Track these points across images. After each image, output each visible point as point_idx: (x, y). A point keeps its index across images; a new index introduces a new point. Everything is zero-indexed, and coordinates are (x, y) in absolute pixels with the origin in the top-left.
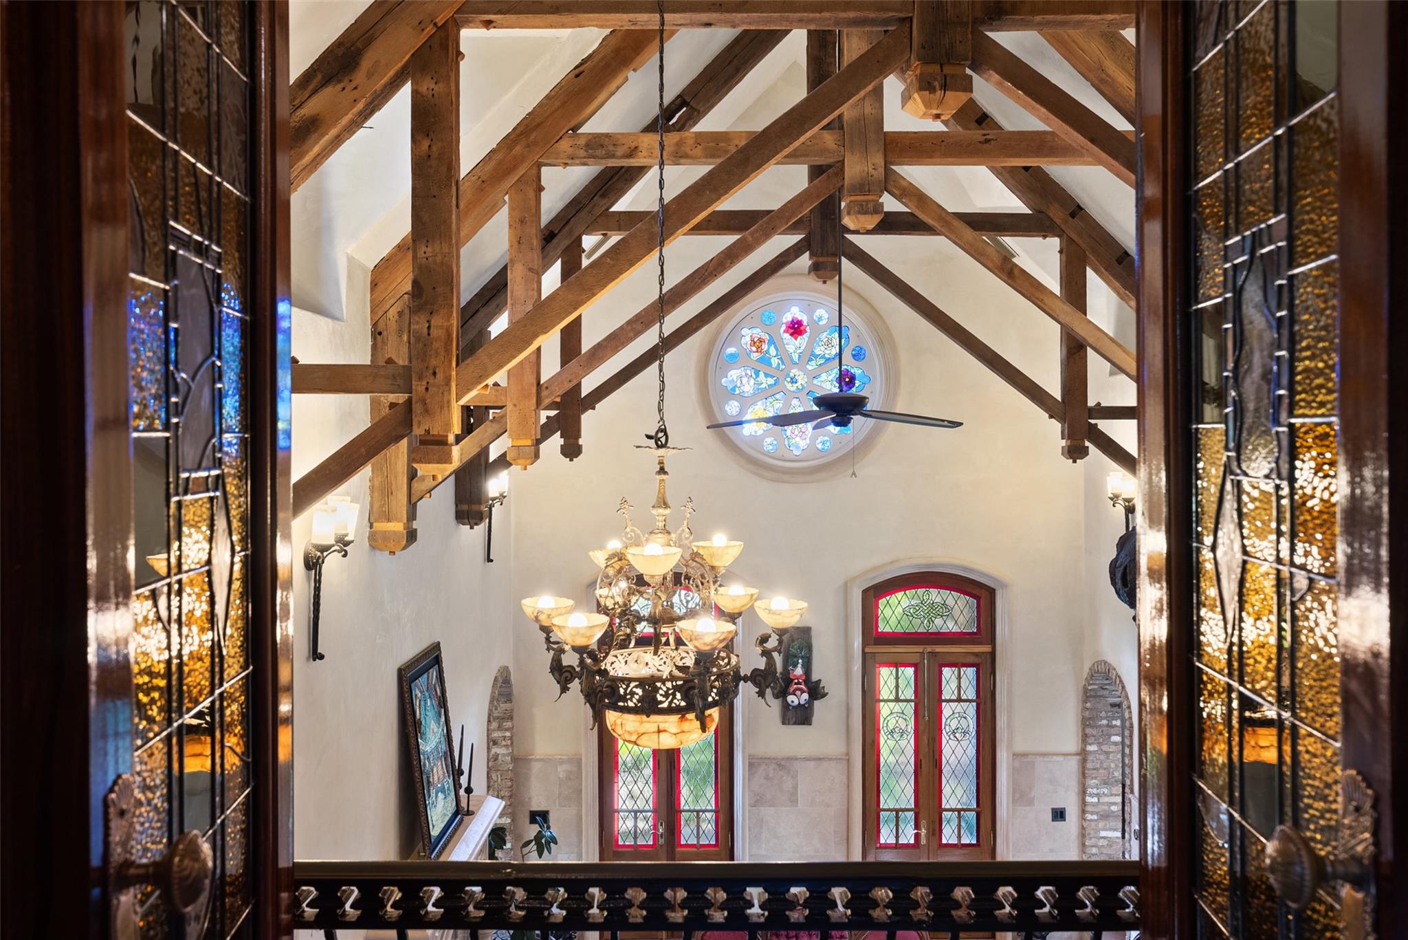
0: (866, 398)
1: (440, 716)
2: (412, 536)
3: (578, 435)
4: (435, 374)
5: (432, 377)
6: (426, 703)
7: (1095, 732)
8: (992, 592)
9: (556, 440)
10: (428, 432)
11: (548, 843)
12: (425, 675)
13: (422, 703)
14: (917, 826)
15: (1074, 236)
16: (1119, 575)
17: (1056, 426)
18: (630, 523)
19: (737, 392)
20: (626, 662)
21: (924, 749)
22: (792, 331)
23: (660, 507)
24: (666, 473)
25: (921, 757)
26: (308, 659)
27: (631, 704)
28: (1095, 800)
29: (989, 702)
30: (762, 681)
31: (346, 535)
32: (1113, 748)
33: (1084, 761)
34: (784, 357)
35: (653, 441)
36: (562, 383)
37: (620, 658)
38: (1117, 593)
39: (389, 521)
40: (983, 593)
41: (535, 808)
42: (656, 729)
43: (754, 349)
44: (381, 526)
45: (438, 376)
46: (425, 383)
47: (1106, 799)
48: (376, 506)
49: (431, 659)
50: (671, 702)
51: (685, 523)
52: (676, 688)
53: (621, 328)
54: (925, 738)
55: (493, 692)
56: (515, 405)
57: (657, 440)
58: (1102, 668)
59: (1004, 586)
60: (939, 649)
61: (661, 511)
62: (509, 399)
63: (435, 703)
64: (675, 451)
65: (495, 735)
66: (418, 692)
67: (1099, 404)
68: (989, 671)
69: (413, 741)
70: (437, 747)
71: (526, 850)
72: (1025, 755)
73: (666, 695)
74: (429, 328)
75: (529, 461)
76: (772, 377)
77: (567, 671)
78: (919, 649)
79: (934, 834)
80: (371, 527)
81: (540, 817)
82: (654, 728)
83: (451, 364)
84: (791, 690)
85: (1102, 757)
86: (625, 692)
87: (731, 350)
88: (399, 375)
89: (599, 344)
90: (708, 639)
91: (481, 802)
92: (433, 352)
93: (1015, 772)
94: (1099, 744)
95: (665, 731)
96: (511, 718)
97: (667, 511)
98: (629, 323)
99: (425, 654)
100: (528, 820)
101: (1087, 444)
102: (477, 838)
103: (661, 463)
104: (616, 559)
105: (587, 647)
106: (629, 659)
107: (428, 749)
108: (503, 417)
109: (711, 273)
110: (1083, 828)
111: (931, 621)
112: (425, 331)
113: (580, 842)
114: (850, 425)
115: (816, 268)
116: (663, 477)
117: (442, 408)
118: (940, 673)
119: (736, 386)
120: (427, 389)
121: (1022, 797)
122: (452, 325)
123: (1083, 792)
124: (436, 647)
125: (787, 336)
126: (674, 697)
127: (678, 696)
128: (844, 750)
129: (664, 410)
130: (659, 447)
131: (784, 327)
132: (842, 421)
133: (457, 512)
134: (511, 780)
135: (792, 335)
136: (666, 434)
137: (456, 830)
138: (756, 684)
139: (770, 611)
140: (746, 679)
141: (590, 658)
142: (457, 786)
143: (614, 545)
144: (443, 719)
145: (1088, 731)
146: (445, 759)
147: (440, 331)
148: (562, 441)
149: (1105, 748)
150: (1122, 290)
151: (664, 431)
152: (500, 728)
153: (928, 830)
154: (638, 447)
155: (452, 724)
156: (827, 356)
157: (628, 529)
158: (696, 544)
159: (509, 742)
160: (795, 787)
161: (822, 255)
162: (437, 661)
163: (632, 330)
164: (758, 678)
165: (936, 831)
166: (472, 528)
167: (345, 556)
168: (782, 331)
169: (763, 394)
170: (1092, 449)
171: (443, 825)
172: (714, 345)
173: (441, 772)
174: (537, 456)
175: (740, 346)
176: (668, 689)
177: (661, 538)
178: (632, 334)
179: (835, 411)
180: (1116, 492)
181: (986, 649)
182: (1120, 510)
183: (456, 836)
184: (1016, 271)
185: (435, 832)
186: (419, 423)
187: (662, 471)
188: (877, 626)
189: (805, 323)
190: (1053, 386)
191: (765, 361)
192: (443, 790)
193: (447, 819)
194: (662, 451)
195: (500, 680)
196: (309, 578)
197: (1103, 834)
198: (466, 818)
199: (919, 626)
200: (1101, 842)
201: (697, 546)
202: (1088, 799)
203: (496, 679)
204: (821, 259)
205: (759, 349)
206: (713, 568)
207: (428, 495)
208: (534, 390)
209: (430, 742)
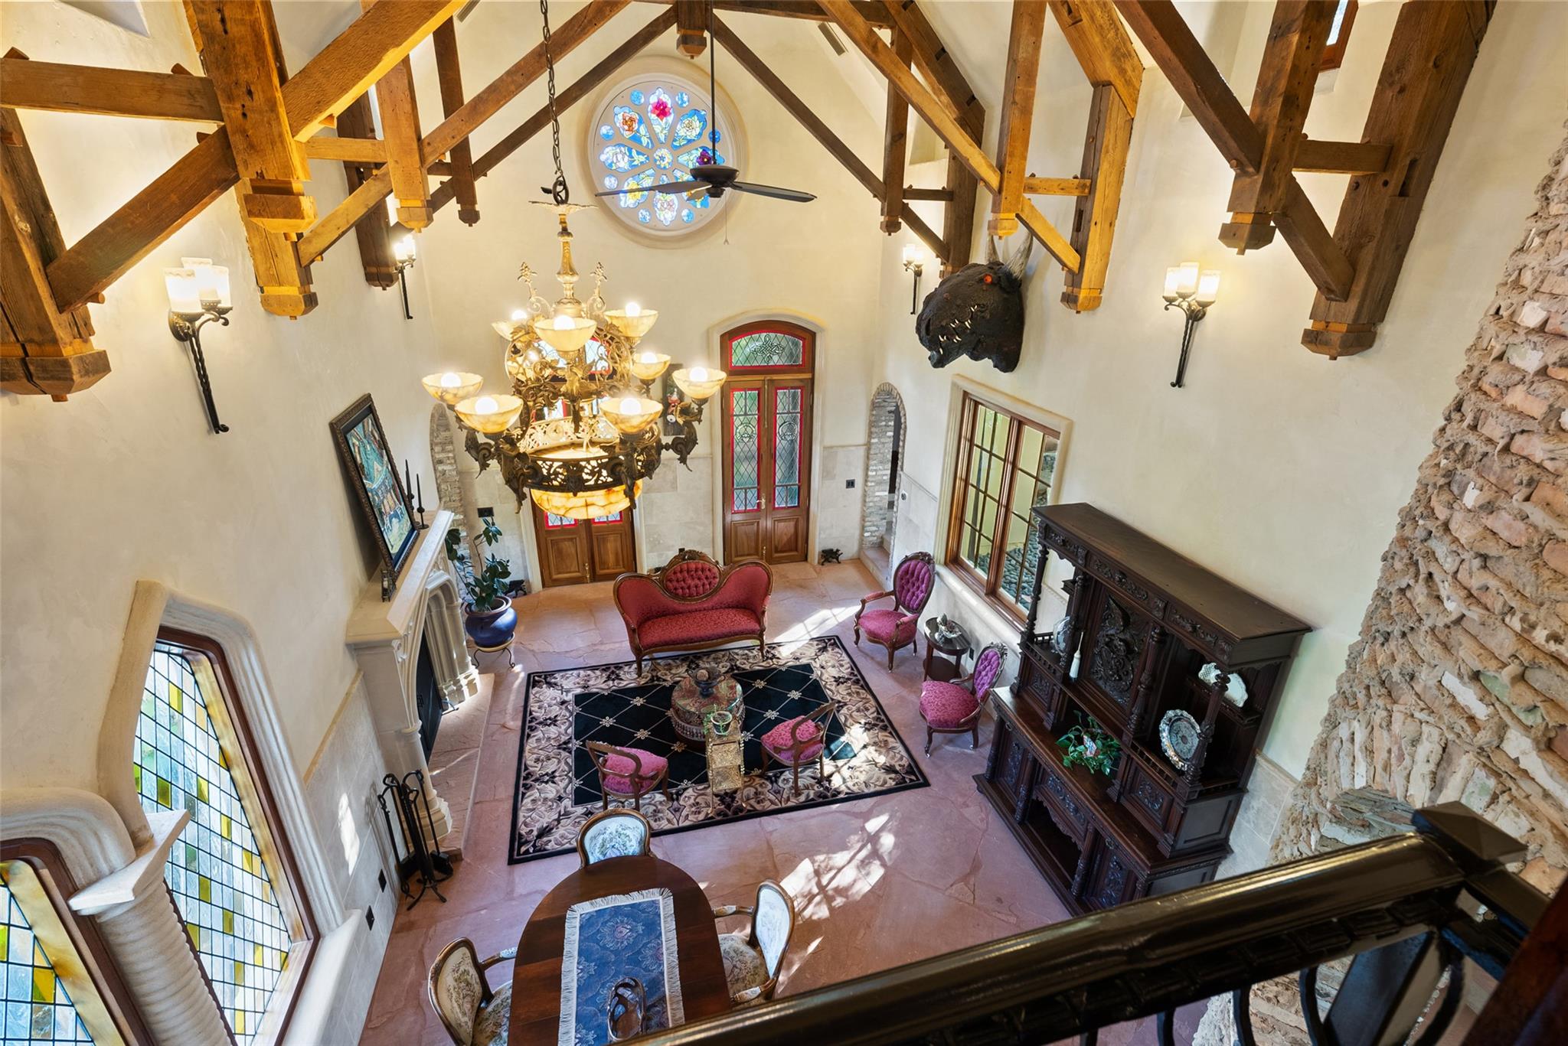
0: (737, 171)
1: (382, 456)
2: (311, 301)
3: (473, 201)
4: (250, 93)
5: (247, 98)
6: (365, 449)
7: (876, 430)
8: (813, 335)
9: (453, 207)
10: (261, 175)
11: (495, 536)
12: (360, 425)
13: (361, 449)
14: (759, 498)
15: (905, 29)
16: (924, 326)
17: (877, 204)
18: (534, 292)
19: (614, 168)
20: (545, 432)
21: (764, 448)
22: (657, 112)
23: (566, 273)
24: (569, 234)
25: (762, 452)
26: (209, 432)
27: (555, 483)
28: (874, 473)
29: (809, 414)
30: (683, 448)
31: (219, 302)
32: (888, 440)
33: (869, 449)
34: (653, 136)
35: (551, 195)
36: (446, 139)
37: (538, 429)
38: (921, 339)
39: (280, 284)
40: (807, 336)
41: (481, 506)
42: (584, 503)
43: (626, 127)
44: (272, 290)
45: (256, 97)
46: (238, 106)
47: (880, 473)
48: (262, 269)
49: (365, 409)
50: (597, 481)
51: (596, 291)
52: (602, 466)
53: (501, 79)
54: (765, 439)
55: (432, 426)
56: (396, 162)
57: (556, 195)
58: (887, 388)
59: (822, 330)
60: (775, 377)
61: (568, 278)
62: (388, 155)
63: (375, 446)
64: (578, 208)
65: (438, 456)
66: (355, 441)
67: (911, 186)
68: (809, 391)
69: (358, 483)
70: (384, 482)
71: (478, 542)
72: (832, 447)
73: (592, 473)
74: (223, 20)
75: (422, 224)
76: (643, 155)
77: (484, 449)
78: (761, 377)
79: (770, 502)
80: (262, 291)
81: (487, 512)
82: (582, 502)
83: (271, 81)
84: (670, 411)
85: (880, 446)
86: (549, 472)
87: (604, 130)
88: (199, 92)
89: (479, 96)
90: (635, 422)
91: (433, 516)
92: (239, 60)
93: (824, 459)
94: (879, 438)
95: (593, 504)
96: (451, 443)
97: (575, 278)
98: (509, 73)
99: (357, 406)
100: (477, 515)
101: (900, 220)
102: (434, 546)
103: (563, 222)
104: (523, 332)
105: (502, 432)
106: (548, 429)
107: (375, 486)
108: (386, 174)
109: (590, 22)
110: (865, 491)
111: (770, 358)
112: (219, 26)
113: (520, 527)
114: (723, 196)
115: (684, 41)
116: (567, 239)
117: (273, 143)
118: (776, 394)
119: (613, 162)
120: (244, 115)
121: (827, 474)
122: (257, 20)
123: (867, 469)
124: (368, 398)
125: (653, 116)
126: (600, 475)
127: (604, 473)
128: (709, 451)
129: (561, 158)
130: (559, 203)
131: (650, 108)
132: (716, 193)
133: (366, 274)
134: (459, 488)
135: (658, 115)
136: (565, 188)
137: (414, 543)
138: (676, 451)
139: (691, 384)
140: (667, 447)
141: (507, 443)
142: (409, 509)
143: (519, 315)
144: (386, 458)
145: (873, 429)
146: (394, 491)
147: (243, 29)
148: (459, 207)
149: (883, 440)
150: (937, 85)
151: (563, 184)
152: (443, 450)
153: (766, 499)
154: (533, 202)
155: (395, 461)
156: (689, 138)
157: (533, 299)
158: (608, 313)
159: (453, 461)
160: (675, 479)
161: (690, 28)
162: (371, 410)
163: (513, 82)
164: (680, 446)
165: (771, 499)
166: (384, 289)
167: (226, 323)
168: (649, 110)
169: (635, 170)
170: (904, 225)
171: (401, 543)
172: (590, 122)
173: (391, 502)
174: (430, 219)
175: (613, 126)
176: (594, 467)
177: (570, 309)
178: (513, 87)
179: (711, 182)
180: (910, 260)
181: (808, 376)
182: (911, 273)
183: (413, 551)
184: (879, 45)
185: (394, 551)
186: (246, 164)
187: (565, 231)
188: (731, 362)
189: (669, 106)
190: (877, 169)
191: (636, 139)
192: (396, 516)
193: (404, 537)
194: (562, 208)
195: (436, 416)
196: (185, 350)
197: (877, 494)
198: (422, 531)
199: (759, 362)
200: (876, 499)
201: (609, 315)
202: (870, 473)
203: (433, 416)
204: (689, 32)
205: (630, 129)
206: (628, 338)
207: (319, 258)
208: (415, 145)
209: (376, 478)
